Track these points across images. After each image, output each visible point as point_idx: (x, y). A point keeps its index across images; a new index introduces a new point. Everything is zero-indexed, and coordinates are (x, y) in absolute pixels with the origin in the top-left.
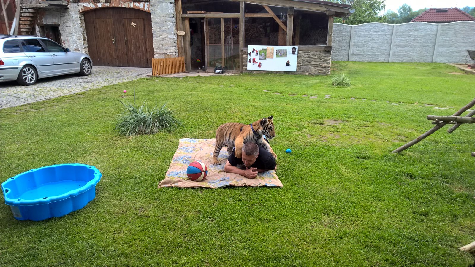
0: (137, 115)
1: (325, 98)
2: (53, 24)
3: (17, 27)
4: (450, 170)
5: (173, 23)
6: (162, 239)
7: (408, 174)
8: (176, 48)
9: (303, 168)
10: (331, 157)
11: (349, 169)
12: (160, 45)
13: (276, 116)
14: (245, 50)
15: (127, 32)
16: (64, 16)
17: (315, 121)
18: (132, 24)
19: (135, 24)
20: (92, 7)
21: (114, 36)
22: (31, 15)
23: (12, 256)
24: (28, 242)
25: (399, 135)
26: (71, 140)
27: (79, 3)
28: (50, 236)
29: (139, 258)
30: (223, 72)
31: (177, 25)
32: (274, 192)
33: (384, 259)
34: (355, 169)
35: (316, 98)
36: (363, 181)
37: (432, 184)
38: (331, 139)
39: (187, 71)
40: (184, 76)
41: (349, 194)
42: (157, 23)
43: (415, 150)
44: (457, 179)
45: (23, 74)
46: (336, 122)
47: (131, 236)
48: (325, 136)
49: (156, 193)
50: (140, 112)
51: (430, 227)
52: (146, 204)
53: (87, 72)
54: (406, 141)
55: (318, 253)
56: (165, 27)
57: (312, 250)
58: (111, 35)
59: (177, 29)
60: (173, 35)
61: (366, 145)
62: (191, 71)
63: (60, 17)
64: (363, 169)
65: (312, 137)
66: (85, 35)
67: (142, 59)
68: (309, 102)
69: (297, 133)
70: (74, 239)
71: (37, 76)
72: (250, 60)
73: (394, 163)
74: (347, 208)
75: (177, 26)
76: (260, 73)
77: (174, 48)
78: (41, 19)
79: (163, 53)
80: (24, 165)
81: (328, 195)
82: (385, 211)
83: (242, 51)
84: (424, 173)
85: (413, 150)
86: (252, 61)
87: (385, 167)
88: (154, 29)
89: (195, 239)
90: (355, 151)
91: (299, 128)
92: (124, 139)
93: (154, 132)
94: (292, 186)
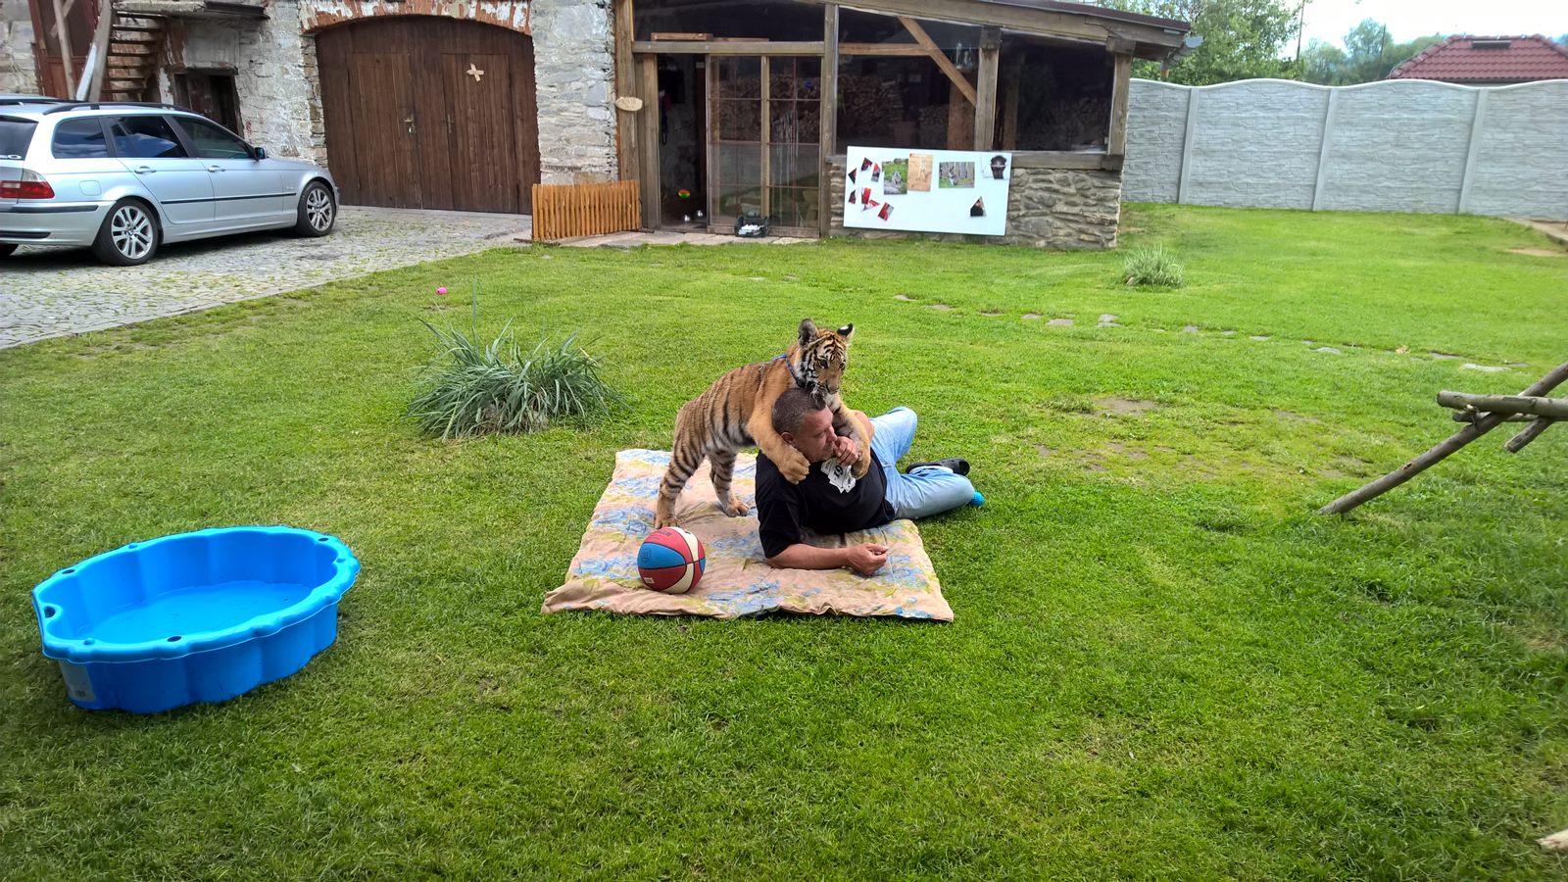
0: (479, 369)
1: (1100, 326)
2: (217, 66)
3: (101, 74)
4: (1512, 577)
5: (604, 70)
6: (550, 783)
7: (1371, 587)
8: (613, 151)
9: (1021, 559)
10: (1117, 522)
11: (1174, 564)
12: (560, 140)
13: (936, 380)
14: (836, 161)
15: (453, 98)
16: (253, 42)
17: (1063, 403)
18: (470, 72)
19: (482, 72)
20: (343, 14)
21: (413, 110)
22: (146, 37)
23: (60, 828)
24: (113, 783)
25: (1344, 455)
26: (263, 447)
27: (303, 2)
28: (185, 765)
29: (473, 846)
30: (762, 234)
31: (617, 77)
32: (924, 636)
33: (1286, 871)
34: (1198, 566)
35: (1068, 326)
36: (1221, 604)
37: (1452, 620)
38: (1116, 462)
39: (646, 226)
40: (636, 245)
41: (1175, 649)
42: (553, 69)
43: (1397, 508)
44: (1534, 607)
45: (115, 229)
46: (1136, 406)
47: (450, 771)
48: (1095, 451)
49: (535, 629)
50: (490, 358)
51: (1444, 766)
52: (501, 666)
53: (321, 224)
54: (1365, 475)
55: (1066, 845)
56: (579, 84)
57: (1045, 835)
58: (401, 107)
59: (617, 92)
60: (602, 110)
61: (1233, 484)
62: (657, 228)
63: (241, 44)
64: (1223, 564)
65: (1054, 453)
66: (319, 103)
67: (500, 186)
68: (1044, 336)
69: (1004, 441)
70: (263, 776)
71: (159, 234)
72: (853, 194)
73: (1326, 548)
74: (1165, 695)
75: (616, 80)
76: (885, 238)
77: (606, 150)
78: (178, 49)
79: (570, 168)
80: (108, 529)
81: (1105, 650)
82: (1292, 709)
83: (828, 164)
84: (1426, 583)
85: (1390, 507)
86: (859, 198)
87: (1296, 560)
88: (541, 88)
89: (661, 786)
90: (1196, 504)
91: (1012, 422)
92: (435, 446)
93: (532, 425)
94: (986, 616)
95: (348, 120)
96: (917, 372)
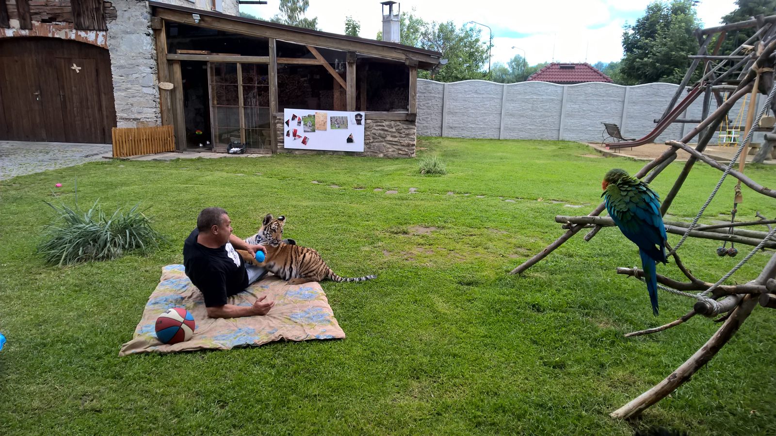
0: (81, 226)
1: (410, 193)
4: (591, 297)
5: (151, 68)
7: (534, 306)
8: (158, 110)
9: (377, 306)
10: (421, 285)
11: (448, 302)
13: (334, 221)
14: (278, 116)
15: (63, 81)
17: (394, 230)
18: (73, 68)
19: (80, 68)
21: (39, 88)
25: (519, 247)
30: (242, 152)
32: (331, 348)
34: (459, 302)
35: (396, 193)
36: (470, 319)
37: (568, 318)
38: (420, 256)
39: (178, 149)
40: (173, 159)
41: (450, 342)
42: (121, 67)
43: (542, 269)
44: (601, 310)
46: (427, 230)
48: (410, 252)
49: (115, 365)
50: (87, 220)
51: (569, 384)
52: (96, 388)
54: (528, 256)
56: (137, 75)
58: (31, 86)
59: (159, 79)
60: (151, 89)
61: (472, 263)
62: (185, 150)
64: (469, 301)
65: (391, 253)
67: (93, 129)
68: (385, 199)
69: (367, 249)
72: (288, 132)
73: (514, 290)
74: (447, 365)
75: (158, 73)
76: (306, 154)
77: (154, 110)
79: (134, 119)
81: (418, 346)
82: (503, 366)
83: (275, 117)
84: (556, 303)
85: (539, 269)
86: (291, 134)
87: (501, 296)
88: (115, 77)
90: (457, 274)
91: (371, 240)
92: (54, 270)
93: (114, 255)
94: (361, 335)
96: (324, 218)
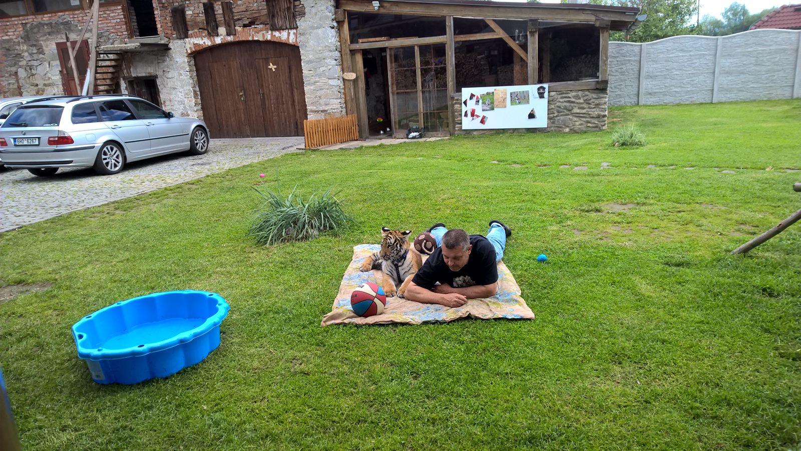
0: (283, 209)
1: (602, 168)
2: (148, 75)
3: (93, 83)
5: (336, 60)
6: (332, 409)
7: (764, 290)
8: (343, 101)
9: (569, 287)
10: (619, 265)
11: (653, 284)
12: (316, 97)
13: (517, 201)
14: (456, 96)
15: (262, 80)
16: (164, 61)
17: (585, 207)
18: (270, 67)
19: (275, 67)
20: (206, 44)
21: (243, 88)
22: (113, 63)
24: (116, 419)
25: (742, 224)
26: (179, 255)
27: (187, 39)
28: (150, 408)
29: (295, 441)
30: (421, 136)
31: (342, 63)
32: (520, 327)
33: (731, 438)
34: (666, 285)
35: (585, 170)
36: (681, 303)
38: (616, 235)
39: (361, 137)
40: (357, 147)
41: (657, 327)
42: (310, 62)
43: (775, 248)
45: (103, 157)
46: (624, 207)
47: (280, 406)
48: (605, 230)
49: (318, 334)
50: (288, 204)
52: (303, 353)
53: (202, 148)
54: (755, 233)
55: (606, 430)
56: (324, 68)
57: (594, 425)
58: (237, 87)
59: (343, 70)
60: (336, 80)
61: (682, 243)
62: (367, 138)
63: (158, 63)
64: (680, 283)
65: (583, 233)
66: (197, 89)
67: (288, 123)
68: (572, 175)
69: (555, 228)
70: (188, 412)
71: (125, 158)
72: (466, 112)
73: (737, 272)
74: (654, 351)
75: (342, 65)
76: (484, 133)
77: (339, 101)
78: (128, 68)
79: (322, 111)
80: (107, 297)
81: (618, 330)
82: (726, 355)
83: (453, 98)
84: (795, 286)
85: (771, 248)
86: (469, 114)
87: (721, 278)
88: (305, 72)
89: (388, 408)
90: (662, 254)
91: (559, 219)
92: (263, 249)
93: (311, 236)
94: (553, 316)
95: (212, 96)
96: (506, 198)
